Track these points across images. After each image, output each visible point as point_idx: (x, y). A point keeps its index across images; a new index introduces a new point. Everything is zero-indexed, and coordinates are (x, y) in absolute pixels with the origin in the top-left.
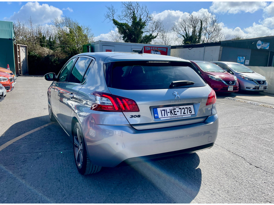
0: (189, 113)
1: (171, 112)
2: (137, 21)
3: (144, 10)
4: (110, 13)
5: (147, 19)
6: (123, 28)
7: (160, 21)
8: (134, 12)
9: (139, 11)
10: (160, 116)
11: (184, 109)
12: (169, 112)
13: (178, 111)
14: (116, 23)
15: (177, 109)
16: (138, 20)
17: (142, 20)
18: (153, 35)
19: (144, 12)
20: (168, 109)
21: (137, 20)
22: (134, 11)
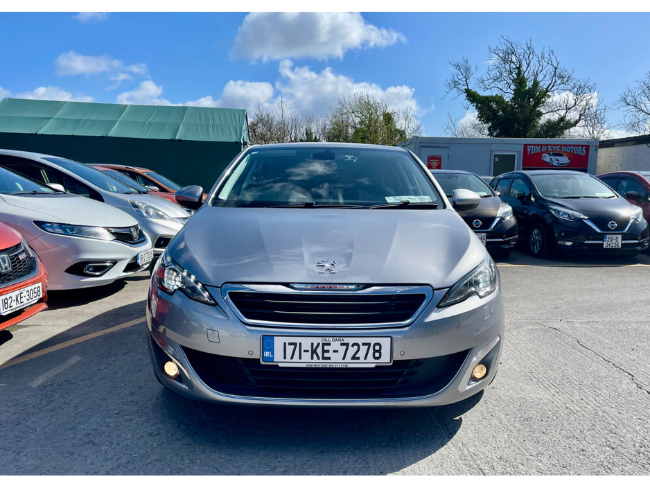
2: (527, 88)
3: (547, 60)
4: (461, 77)
5: (554, 81)
6: (490, 108)
7: (588, 84)
8: (518, 68)
9: (531, 65)
14: (472, 96)
16: (529, 84)
17: (541, 84)
18: (567, 118)
19: (545, 64)
21: (526, 86)
22: (520, 65)
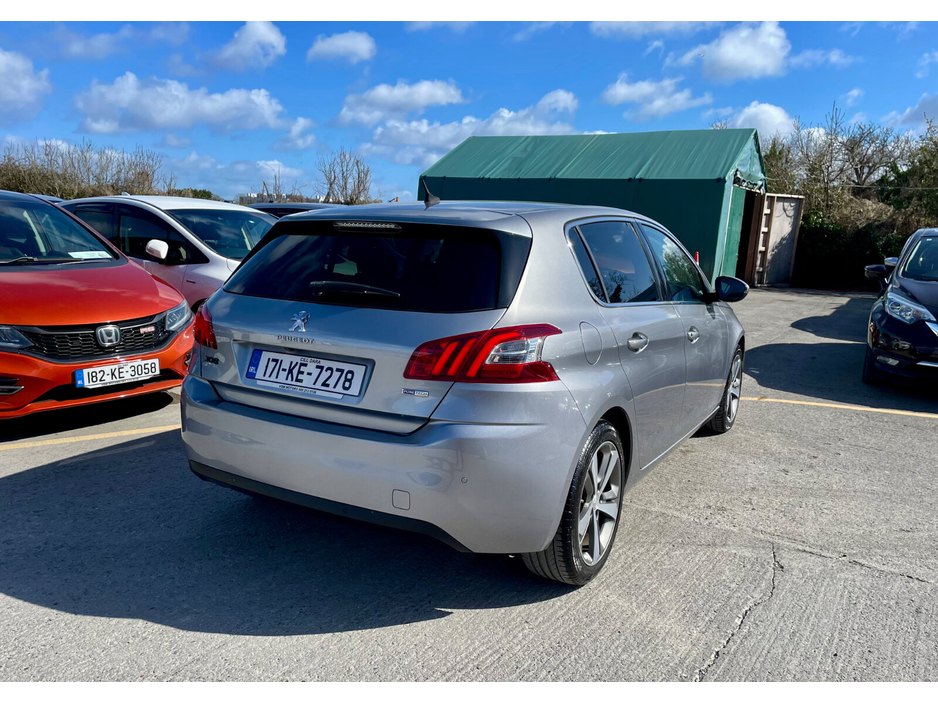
0: (339, 388)
1: (291, 371)
10: (259, 374)
11: (329, 372)
12: (284, 370)
13: (310, 374)
15: (311, 367)
20: (287, 360)
